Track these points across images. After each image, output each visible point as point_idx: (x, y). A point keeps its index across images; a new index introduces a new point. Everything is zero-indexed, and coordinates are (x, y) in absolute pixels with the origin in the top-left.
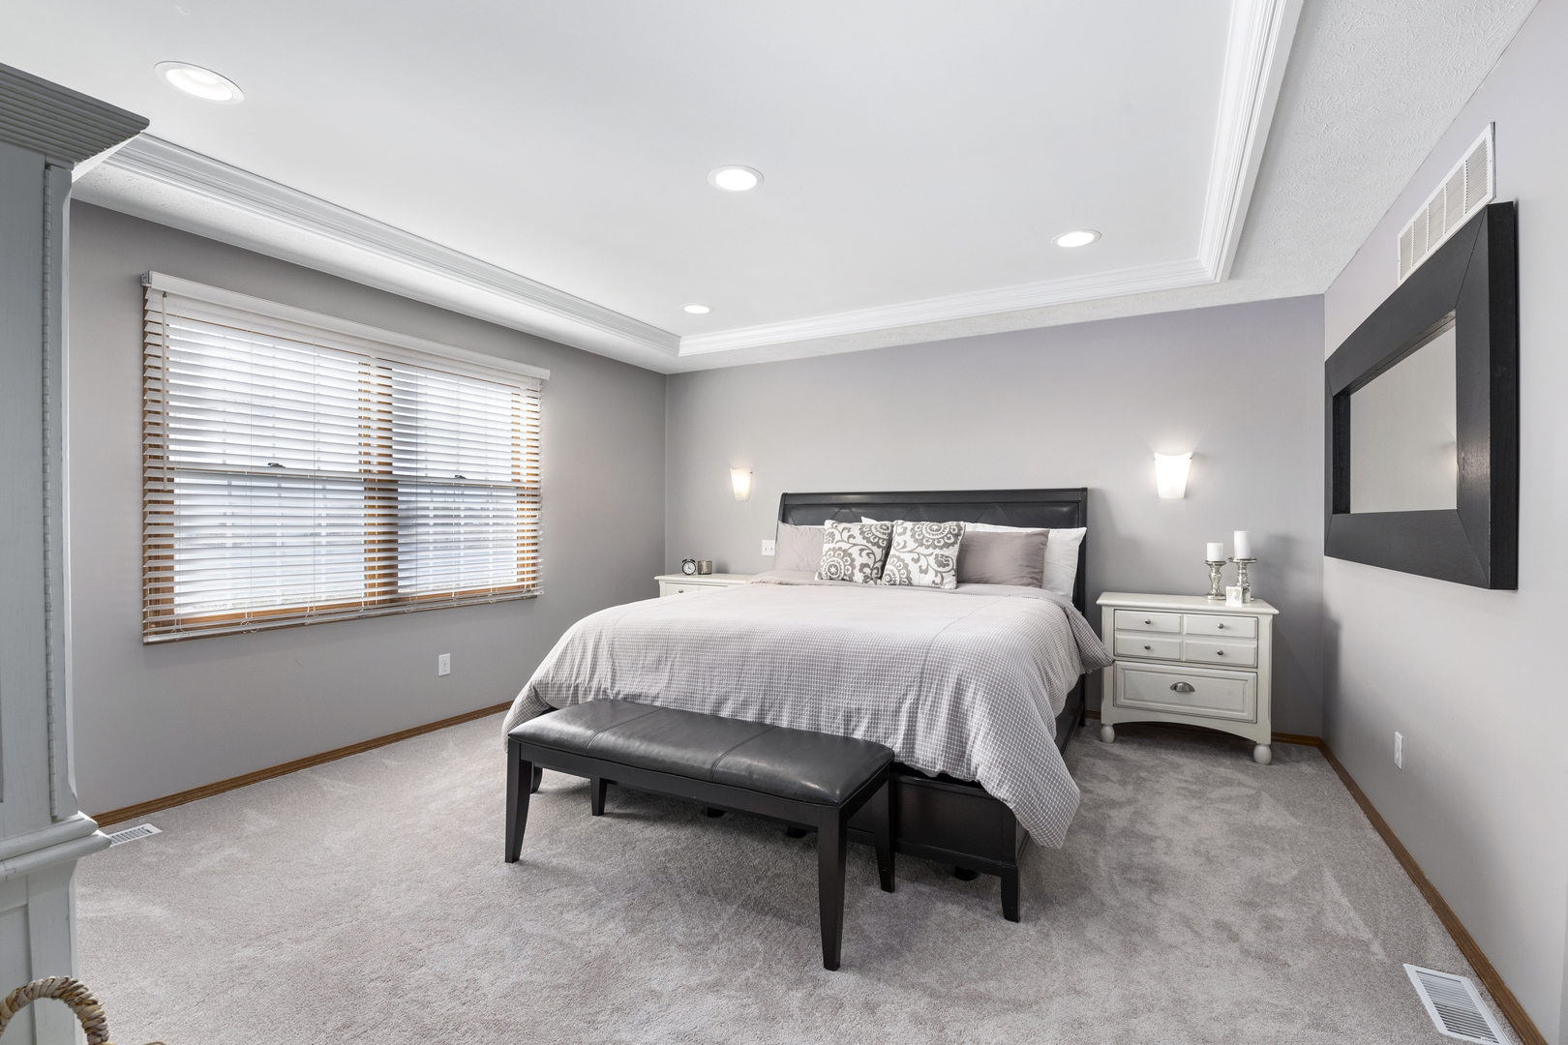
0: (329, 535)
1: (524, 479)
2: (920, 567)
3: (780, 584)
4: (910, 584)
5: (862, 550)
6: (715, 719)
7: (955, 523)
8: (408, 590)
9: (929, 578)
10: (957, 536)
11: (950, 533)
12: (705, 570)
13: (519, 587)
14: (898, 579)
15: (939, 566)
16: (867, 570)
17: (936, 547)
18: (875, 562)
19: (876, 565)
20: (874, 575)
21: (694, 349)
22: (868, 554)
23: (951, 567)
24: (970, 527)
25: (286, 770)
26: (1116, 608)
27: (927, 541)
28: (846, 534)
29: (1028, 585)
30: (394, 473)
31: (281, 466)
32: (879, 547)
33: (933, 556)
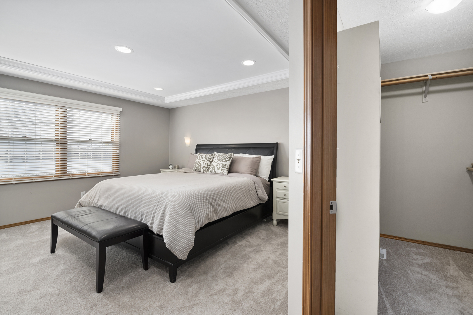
0: (43, 156)
1: (115, 140)
2: (218, 168)
3: (184, 172)
4: (216, 173)
5: (204, 162)
6: (115, 214)
7: (230, 154)
8: (70, 173)
9: (219, 171)
10: (230, 158)
11: (228, 157)
12: (176, 168)
13: (112, 172)
14: (212, 171)
15: (222, 167)
16: (205, 168)
17: (223, 161)
18: (207, 166)
19: (208, 167)
20: (207, 170)
21: (169, 100)
22: (205, 163)
23: (226, 168)
24: (235, 155)
25: (26, 223)
26: (277, 182)
27: (221, 159)
28: (201, 157)
29: (250, 174)
30: (67, 139)
31: (27, 137)
32: (209, 161)
33: (221, 164)
